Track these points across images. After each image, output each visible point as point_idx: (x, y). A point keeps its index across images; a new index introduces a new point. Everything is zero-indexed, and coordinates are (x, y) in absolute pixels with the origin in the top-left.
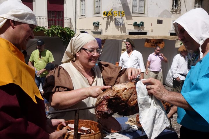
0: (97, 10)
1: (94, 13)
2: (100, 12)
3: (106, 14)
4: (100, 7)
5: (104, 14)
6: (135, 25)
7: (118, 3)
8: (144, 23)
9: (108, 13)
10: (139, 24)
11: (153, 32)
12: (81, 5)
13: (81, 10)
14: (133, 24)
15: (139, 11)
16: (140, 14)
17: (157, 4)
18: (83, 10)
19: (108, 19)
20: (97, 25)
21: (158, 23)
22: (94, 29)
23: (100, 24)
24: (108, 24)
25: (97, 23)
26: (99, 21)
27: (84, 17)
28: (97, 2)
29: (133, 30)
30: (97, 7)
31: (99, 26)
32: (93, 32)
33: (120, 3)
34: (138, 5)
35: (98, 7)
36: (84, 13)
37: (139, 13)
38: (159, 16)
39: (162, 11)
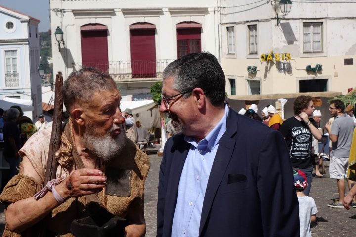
0: (253, 49)
1: (248, 53)
2: (257, 52)
3: (265, 58)
4: (256, 44)
5: (262, 57)
6: (309, 69)
7: (281, 42)
8: (322, 66)
9: (268, 56)
10: (314, 68)
11: (337, 76)
12: (229, 37)
13: (229, 45)
14: (305, 69)
15: (313, 49)
16: (315, 54)
17: (341, 37)
18: (231, 45)
19: (268, 64)
20: (253, 71)
21: (345, 64)
22: (249, 75)
23: (257, 69)
24: (267, 70)
25: (253, 69)
26: (256, 66)
27: (233, 56)
28: (252, 37)
29: (305, 77)
30: (253, 44)
31: (256, 73)
32: (248, 81)
33: (284, 42)
34: (311, 41)
35: (255, 44)
36: (233, 49)
37: (314, 52)
38: (347, 53)
39: (350, 46)
